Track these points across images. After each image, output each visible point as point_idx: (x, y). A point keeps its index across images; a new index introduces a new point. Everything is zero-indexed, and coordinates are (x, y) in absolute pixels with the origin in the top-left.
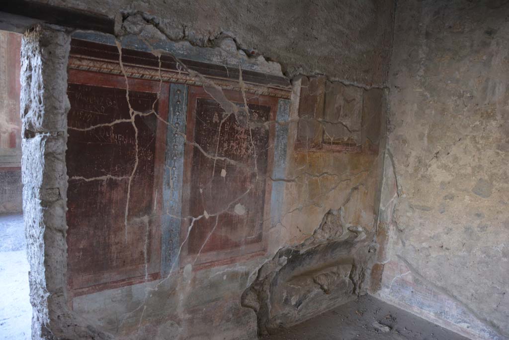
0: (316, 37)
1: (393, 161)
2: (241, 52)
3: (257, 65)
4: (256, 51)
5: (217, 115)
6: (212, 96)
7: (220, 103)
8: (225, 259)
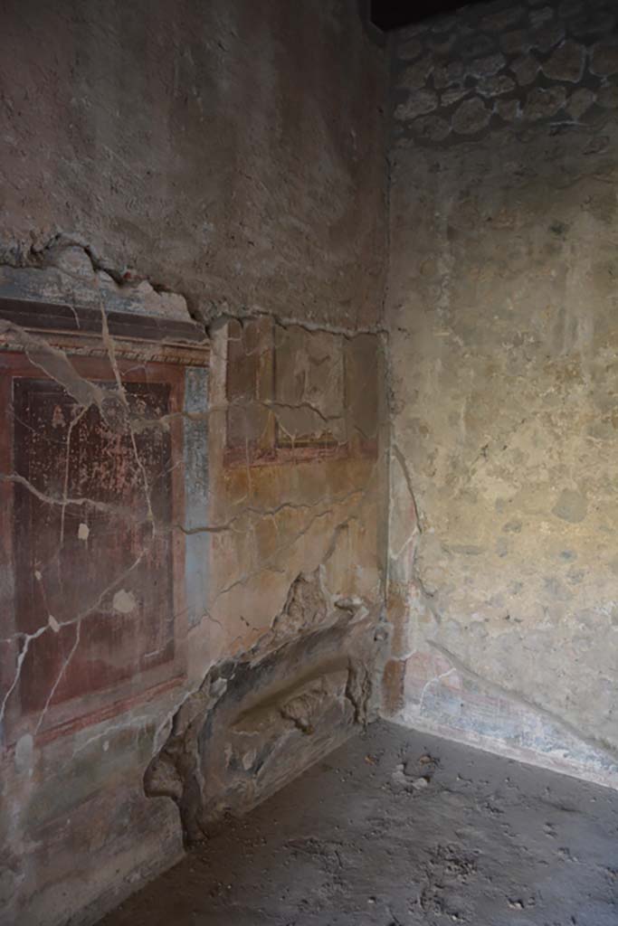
0: (251, 240)
1: (405, 468)
2: (103, 275)
3: (139, 301)
4: (134, 272)
5: (60, 410)
6: (45, 371)
7: (64, 385)
8: (102, 709)
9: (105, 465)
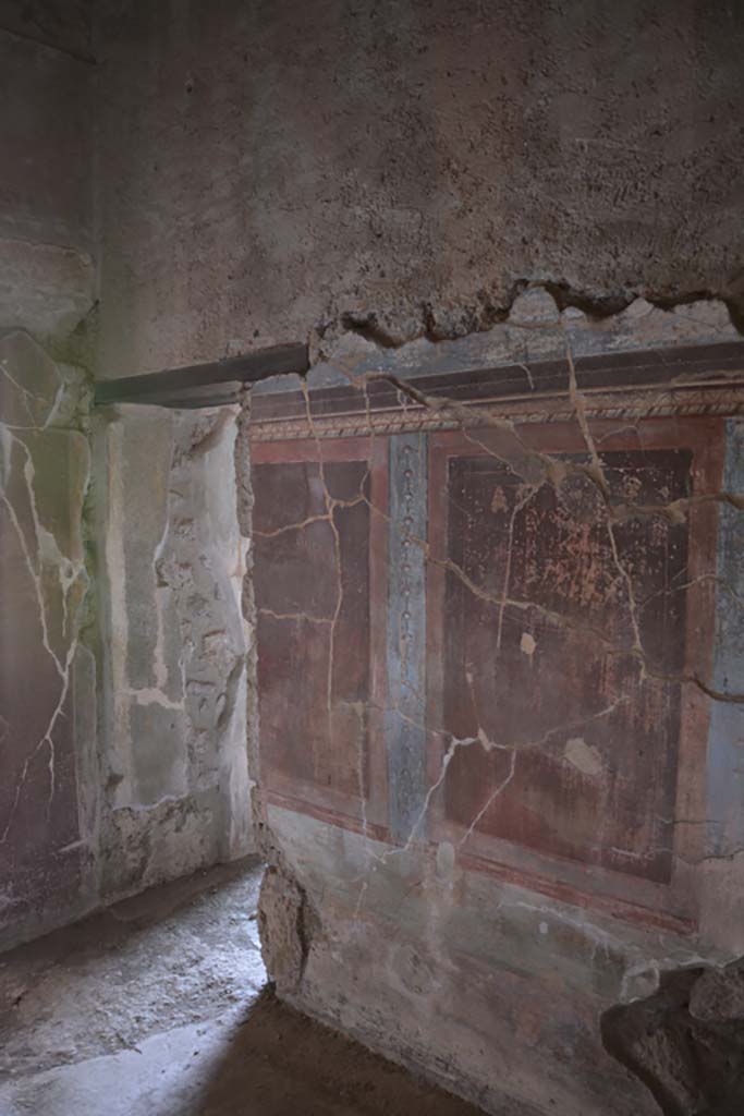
5: (501, 492)
7: (508, 462)
9: (564, 566)
